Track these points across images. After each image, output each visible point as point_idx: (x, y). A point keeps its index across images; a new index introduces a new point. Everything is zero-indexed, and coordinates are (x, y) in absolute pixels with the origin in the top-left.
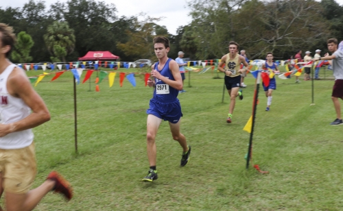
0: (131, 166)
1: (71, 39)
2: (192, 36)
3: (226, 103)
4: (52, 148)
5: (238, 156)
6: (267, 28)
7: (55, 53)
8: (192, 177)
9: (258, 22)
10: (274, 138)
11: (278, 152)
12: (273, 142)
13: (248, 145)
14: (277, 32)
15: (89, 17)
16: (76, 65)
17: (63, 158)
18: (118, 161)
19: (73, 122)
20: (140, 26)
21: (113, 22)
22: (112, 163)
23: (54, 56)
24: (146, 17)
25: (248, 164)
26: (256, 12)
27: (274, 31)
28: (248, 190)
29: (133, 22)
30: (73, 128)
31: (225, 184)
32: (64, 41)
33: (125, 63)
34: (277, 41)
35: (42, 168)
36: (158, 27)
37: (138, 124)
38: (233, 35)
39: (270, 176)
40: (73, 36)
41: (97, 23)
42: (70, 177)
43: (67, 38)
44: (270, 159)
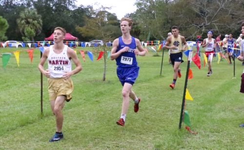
0: (86, 125)
1: (39, 23)
2: (137, 22)
3: (163, 76)
4: (22, 110)
5: (173, 119)
6: (197, 15)
7: (26, 34)
8: (135, 135)
9: (191, 11)
10: (202, 105)
11: (205, 116)
12: (201, 108)
13: (180, 110)
14: (206, 19)
15: (53, 6)
16: (43, 44)
17: (31, 118)
18: (76, 122)
19: (40, 90)
20: (94, 13)
21: (73, 10)
22: (70, 123)
23: (25, 36)
24: (100, 6)
25: (180, 126)
26: (189, 3)
27: (203, 18)
28: (181, 146)
29: (89, 9)
30: (40, 94)
31: (162, 142)
32: (34, 25)
33: (82, 43)
34: (205, 26)
35: (14, 127)
36: (109, 14)
37: (92, 92)
38: (170, 21)
39: (198, 136)
40: (41, 21)
41: (60, 11)
42: (36, 134)
43: (36, 22)
44: (199, 121)
